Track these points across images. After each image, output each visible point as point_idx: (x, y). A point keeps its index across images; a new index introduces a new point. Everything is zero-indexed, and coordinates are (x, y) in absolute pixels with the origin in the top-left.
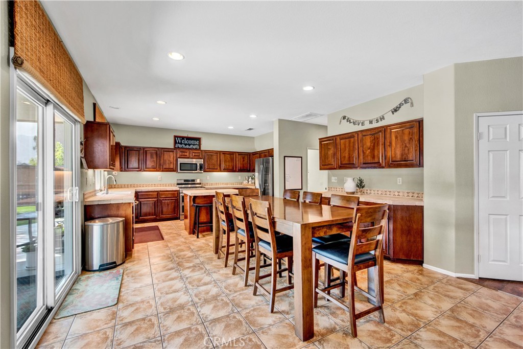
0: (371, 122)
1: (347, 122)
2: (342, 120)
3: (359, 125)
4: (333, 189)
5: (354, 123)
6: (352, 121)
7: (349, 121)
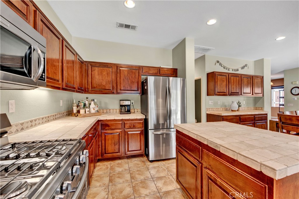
0: (233, 70)
1: (220, 65)
2: (217, 63)
3: (226, 69)
4: (210, 109)
5: (224, 68)
6: (222, 66)
7: (221, 64)
